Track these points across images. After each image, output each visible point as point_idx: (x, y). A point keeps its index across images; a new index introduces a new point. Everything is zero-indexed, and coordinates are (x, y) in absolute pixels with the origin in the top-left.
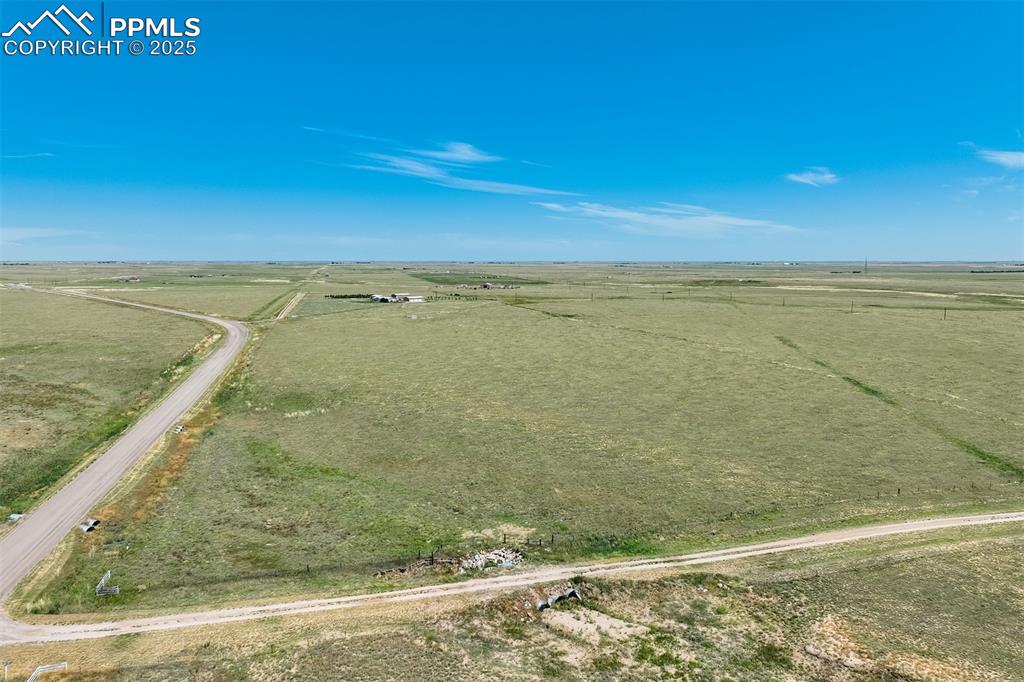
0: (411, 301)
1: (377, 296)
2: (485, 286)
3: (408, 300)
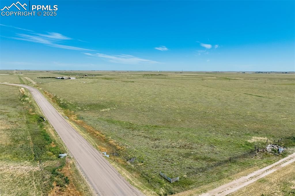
0: (72, 79)
1: (59, 77)
2: (86, 76)
3: (70, 78)
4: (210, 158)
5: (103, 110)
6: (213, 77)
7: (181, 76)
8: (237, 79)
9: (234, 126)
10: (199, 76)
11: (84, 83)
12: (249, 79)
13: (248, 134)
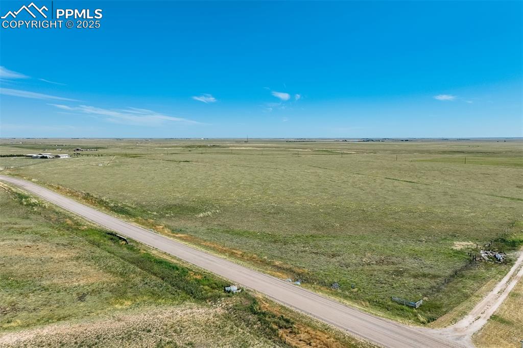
0: (62, 157)
1: (35, 155)
2: (78, 150)
3: (59, 157)
4: (430, 274)
5: (201, 215)
6: (306, 149)
7: (250, 148)
8: (345, 152)
9: (418, 229)
10: (281, 147)
11: (100, 165)
12: (363, 152)
13: (445, 239)
